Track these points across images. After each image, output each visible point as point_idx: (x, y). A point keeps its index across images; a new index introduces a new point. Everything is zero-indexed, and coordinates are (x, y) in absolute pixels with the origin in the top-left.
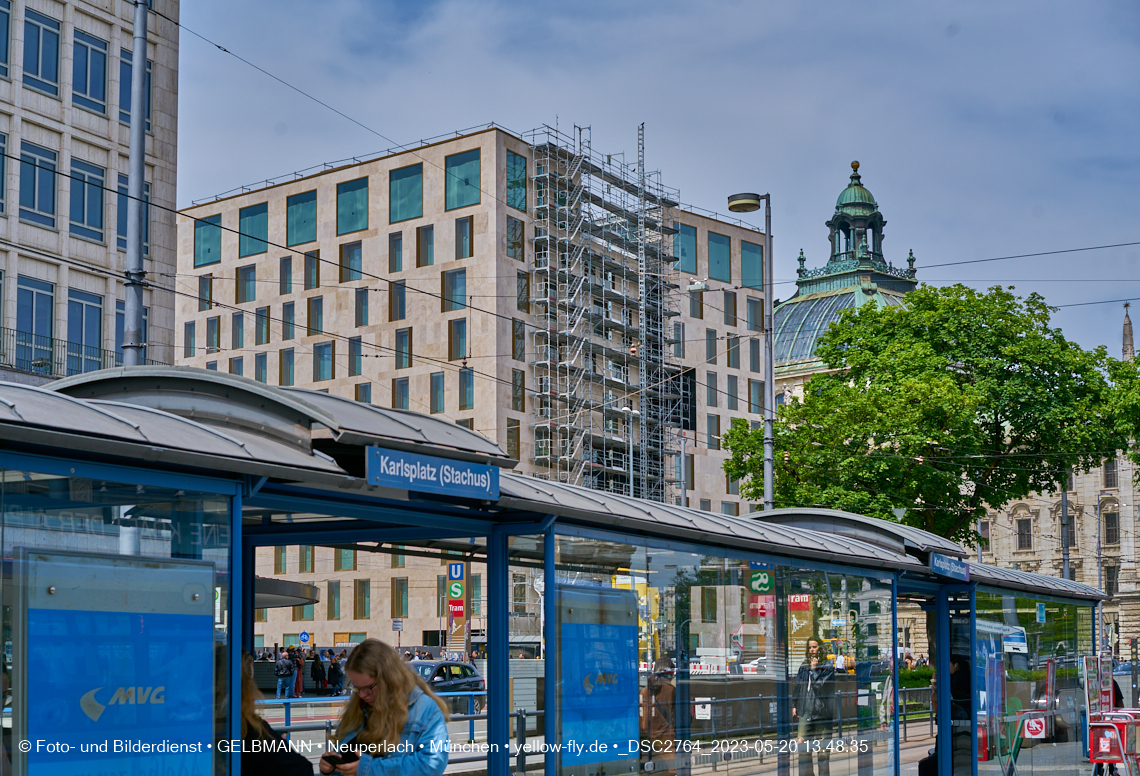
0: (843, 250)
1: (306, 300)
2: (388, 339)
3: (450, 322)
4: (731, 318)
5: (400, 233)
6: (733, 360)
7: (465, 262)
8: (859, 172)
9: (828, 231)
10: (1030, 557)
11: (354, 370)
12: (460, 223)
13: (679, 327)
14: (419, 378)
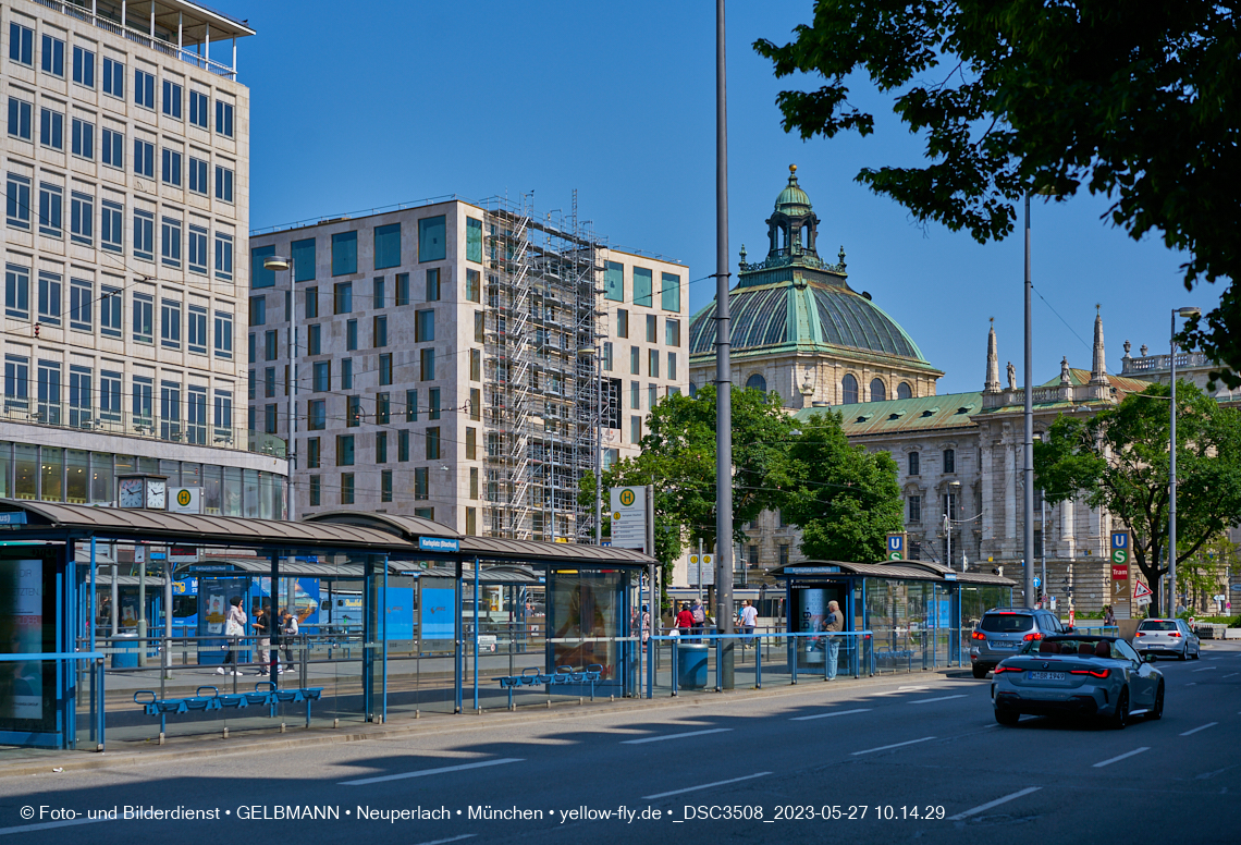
0: (781, 246)
1: (307, 326)
2: (373, 360)
3: (422, 350)
4: (652, 337)
5: (383, 278)
6: (654, 370)
7: (434, 305)
8: (796, 175)
9: (767, 228)
10: (918, 528)
11: (346, 384)
12: (430, 272)
13: (608, 346)
14: (397, 395)
